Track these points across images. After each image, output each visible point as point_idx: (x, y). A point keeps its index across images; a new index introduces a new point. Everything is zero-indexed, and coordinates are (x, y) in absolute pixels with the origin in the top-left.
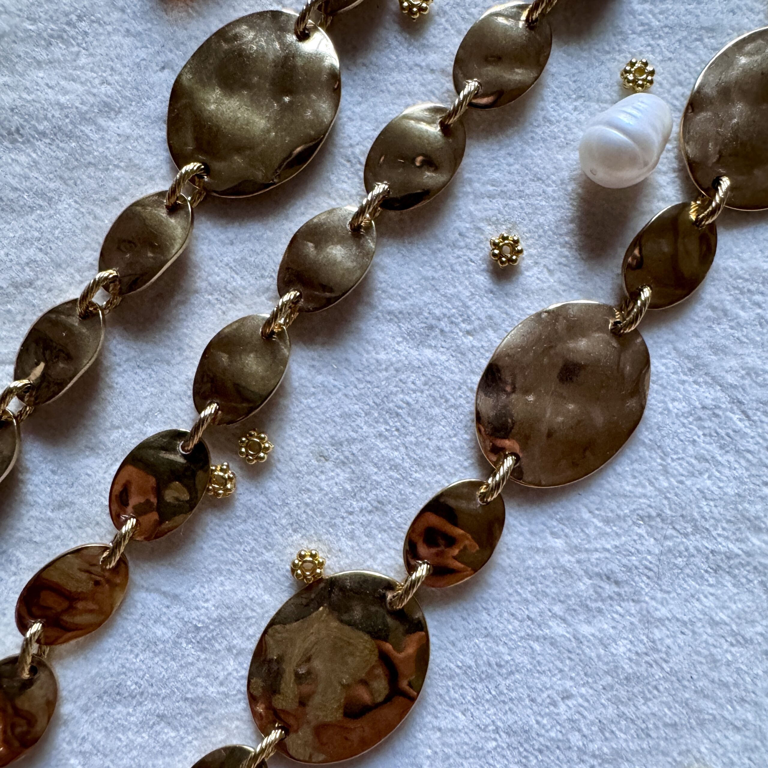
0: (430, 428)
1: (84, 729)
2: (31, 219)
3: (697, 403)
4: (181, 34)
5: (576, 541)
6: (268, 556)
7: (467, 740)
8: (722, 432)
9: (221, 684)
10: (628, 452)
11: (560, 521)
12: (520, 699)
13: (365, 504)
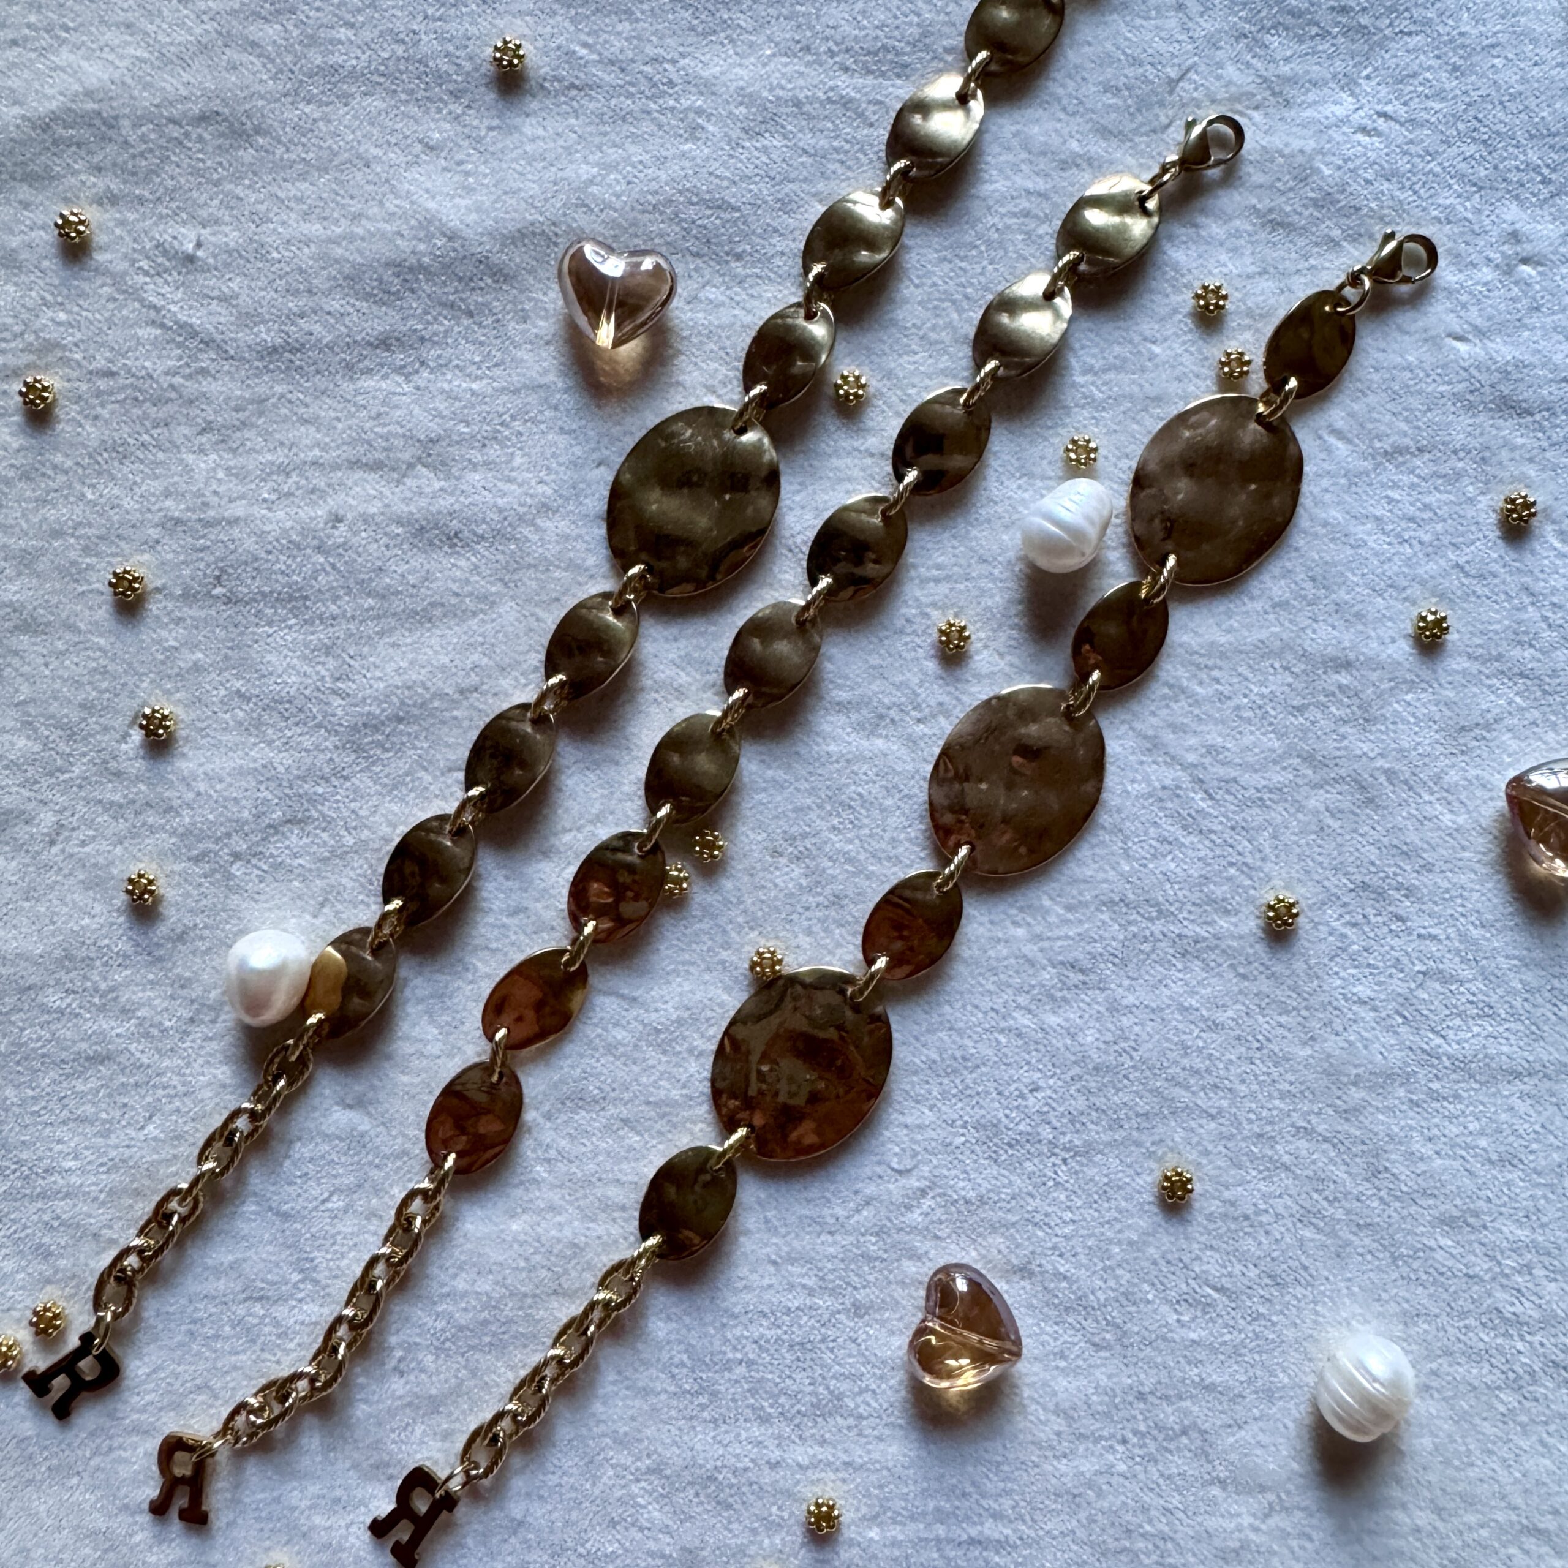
0: (885, 819)
1: (548, 1136)
2: (473, 623)
3: (1157, 784)
4: (616, 430)
5: (1038, 929)
6: (724, 955)
7: (933, 1135)
8: (1184, 813)
9: (684, 1087)
10: (1088, 837)
11: (1021, 909)
12: (988, 1093)
13: (820, 899)
